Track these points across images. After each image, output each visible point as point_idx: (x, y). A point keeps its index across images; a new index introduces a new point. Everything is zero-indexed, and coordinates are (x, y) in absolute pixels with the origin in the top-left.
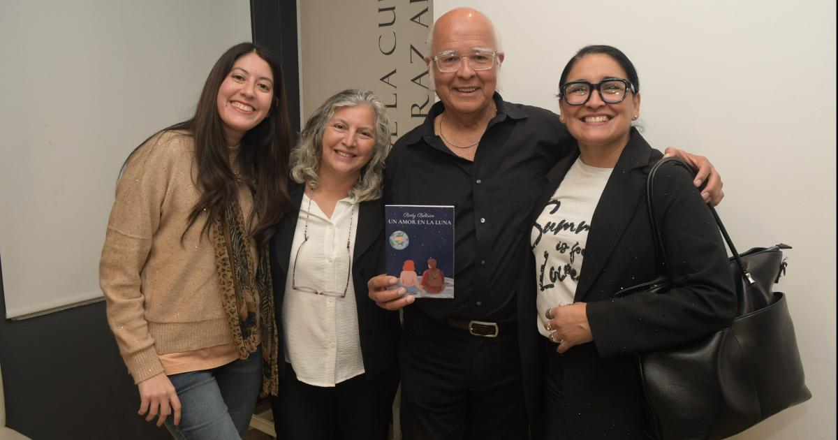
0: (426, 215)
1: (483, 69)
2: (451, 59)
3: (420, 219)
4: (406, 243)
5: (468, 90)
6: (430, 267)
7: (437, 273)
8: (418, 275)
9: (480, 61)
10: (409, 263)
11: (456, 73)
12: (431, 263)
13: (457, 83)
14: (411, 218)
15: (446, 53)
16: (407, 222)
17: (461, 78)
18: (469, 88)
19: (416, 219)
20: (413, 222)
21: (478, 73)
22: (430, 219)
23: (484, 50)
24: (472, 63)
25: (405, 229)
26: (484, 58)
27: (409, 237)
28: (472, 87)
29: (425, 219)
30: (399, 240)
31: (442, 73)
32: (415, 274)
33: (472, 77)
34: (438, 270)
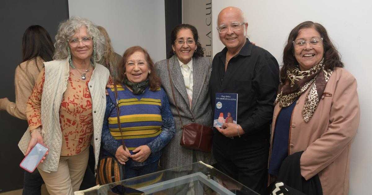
0: (228, 97)
1: (237, 30)
2: (224, 28)
3: (226, 98)
4: (221, 107)
5: (232, 39)
6: (228, 116)
7: (231, 119)
8: (224, 119)
9: (236, 27)
10: (222, 114)
11: (226, 33)
12: (229, 114)
13: (227, 37)
14: (223, 98)
15: (221, 26)
16: (222, 99)
17: (228, 35)
18: (232, 38)
19: (225, 98)
20: (224, 99)
21: (235, 32)
22: (229, 98)
23: (237, 23)
24: (232, 29)
25: (221, 101)
26: (237, 26)
27: (222, 105)
28: (233, 38)
29: (228, 98)
30: (219, 105)
31: (221, 34)
32: (223, 118)
33: (232, 34)
34: (231, 117)
